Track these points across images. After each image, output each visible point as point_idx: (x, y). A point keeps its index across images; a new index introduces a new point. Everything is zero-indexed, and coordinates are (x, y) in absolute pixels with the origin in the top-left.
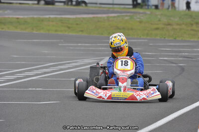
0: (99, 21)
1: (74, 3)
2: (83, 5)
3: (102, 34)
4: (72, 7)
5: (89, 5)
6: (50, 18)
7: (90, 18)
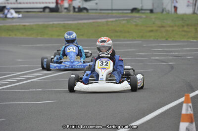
0: (98, 26)
1: (76, 10)
2: (85, 11)
6: (53, 24)
7: (90, 23)
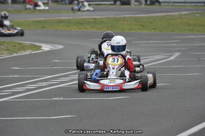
1: (148, 3)
2: (157, 4)
3: (174, 31)
4: (147, 7)
5: (162, 4)
6: (125, 17)
